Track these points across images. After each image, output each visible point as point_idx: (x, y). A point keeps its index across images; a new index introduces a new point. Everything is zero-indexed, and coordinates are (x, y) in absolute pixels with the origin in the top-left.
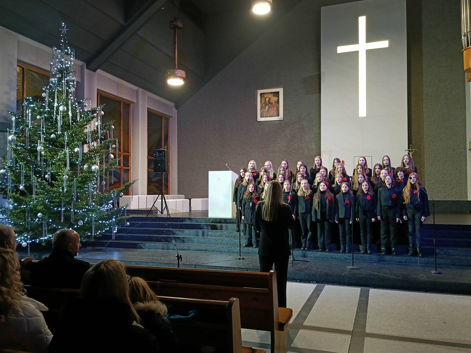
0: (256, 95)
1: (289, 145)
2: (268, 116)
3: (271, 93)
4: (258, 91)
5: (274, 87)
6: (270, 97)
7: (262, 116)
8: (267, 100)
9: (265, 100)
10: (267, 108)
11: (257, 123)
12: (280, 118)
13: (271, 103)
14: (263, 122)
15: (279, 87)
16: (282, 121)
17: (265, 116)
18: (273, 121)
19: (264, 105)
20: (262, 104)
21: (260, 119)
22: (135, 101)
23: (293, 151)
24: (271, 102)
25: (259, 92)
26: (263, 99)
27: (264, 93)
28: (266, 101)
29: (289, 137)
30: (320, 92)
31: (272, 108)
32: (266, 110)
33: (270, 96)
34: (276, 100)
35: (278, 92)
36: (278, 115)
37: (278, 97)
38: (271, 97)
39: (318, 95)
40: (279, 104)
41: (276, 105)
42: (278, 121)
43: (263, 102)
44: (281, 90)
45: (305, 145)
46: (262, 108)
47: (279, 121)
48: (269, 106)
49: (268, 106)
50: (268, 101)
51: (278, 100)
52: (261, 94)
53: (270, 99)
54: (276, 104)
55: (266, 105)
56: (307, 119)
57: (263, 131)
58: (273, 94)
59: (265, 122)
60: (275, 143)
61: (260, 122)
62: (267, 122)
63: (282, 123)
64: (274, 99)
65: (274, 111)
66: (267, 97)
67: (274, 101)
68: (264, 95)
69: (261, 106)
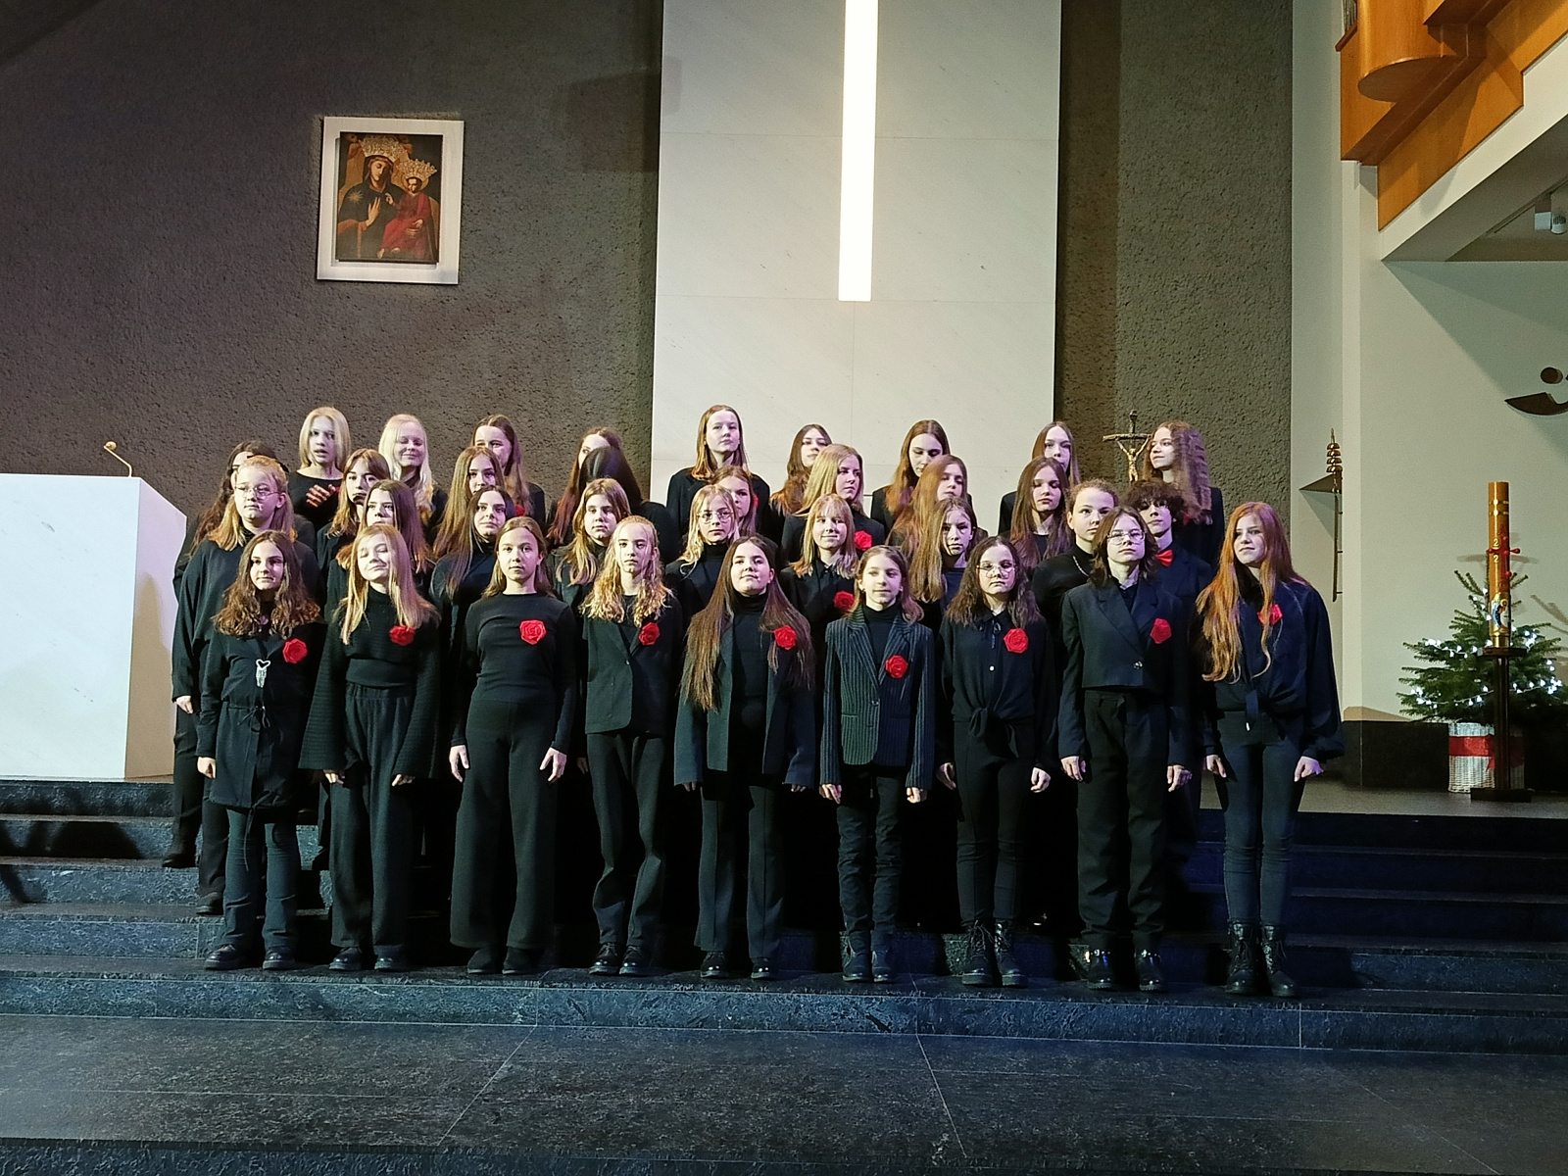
0: (318, 139)
3: (399, 138)
4: (326, 118)
5: (413, 110)
6: (393, 160)
7: (342, 254)
8: (376, 171)
9: (367, 170)
10: (373, 213)
11: (316, 287)
12: (443, 274)
13: (399, 193)
14: (342, 287)
15: (444, 114)
16: (450, 292)
17: (359, 257)
18: (407, 288)
19: (355, 197)
20: (345, 189)
21: (331, 268)
24: (395, 182)
25: (335, 126)
26: (351, 163)
28: (367, 181)
29: (486, 376)
30: (651, 164)
31: (401, 217)
32: (368, 223)
33: (395, 152)
34: (425, 180)
35: (437, 140)
36: (433, 259)
37: (437, 163)
38: (398, 161)
39: (640, 176)
40: (438, 200)
41: (421, 202)
42: (430, 290)
43: (355, 178)
44: (451, 133)
45: (569, 422)
46: (347, 211)
47: (438, 289)
48: (384, 205)
49: (377, 203)
50: (380, 177)
51: (436, 179)
52: (345, 139)
53: (389, 168)
54: (422, 195)
55: (369, 196)
56: (581, 292)
57: (348, 335)
58: (409, 146)
59: (360, 286)
60: (411, 400)
61: (334, 285)
62: (371, 286)
63: (452, 301)
64: (412, 173)
65: (412, 232)
66: (373, 157)
67: (414, 181)
68: (363, 144)
69: (341, 200)
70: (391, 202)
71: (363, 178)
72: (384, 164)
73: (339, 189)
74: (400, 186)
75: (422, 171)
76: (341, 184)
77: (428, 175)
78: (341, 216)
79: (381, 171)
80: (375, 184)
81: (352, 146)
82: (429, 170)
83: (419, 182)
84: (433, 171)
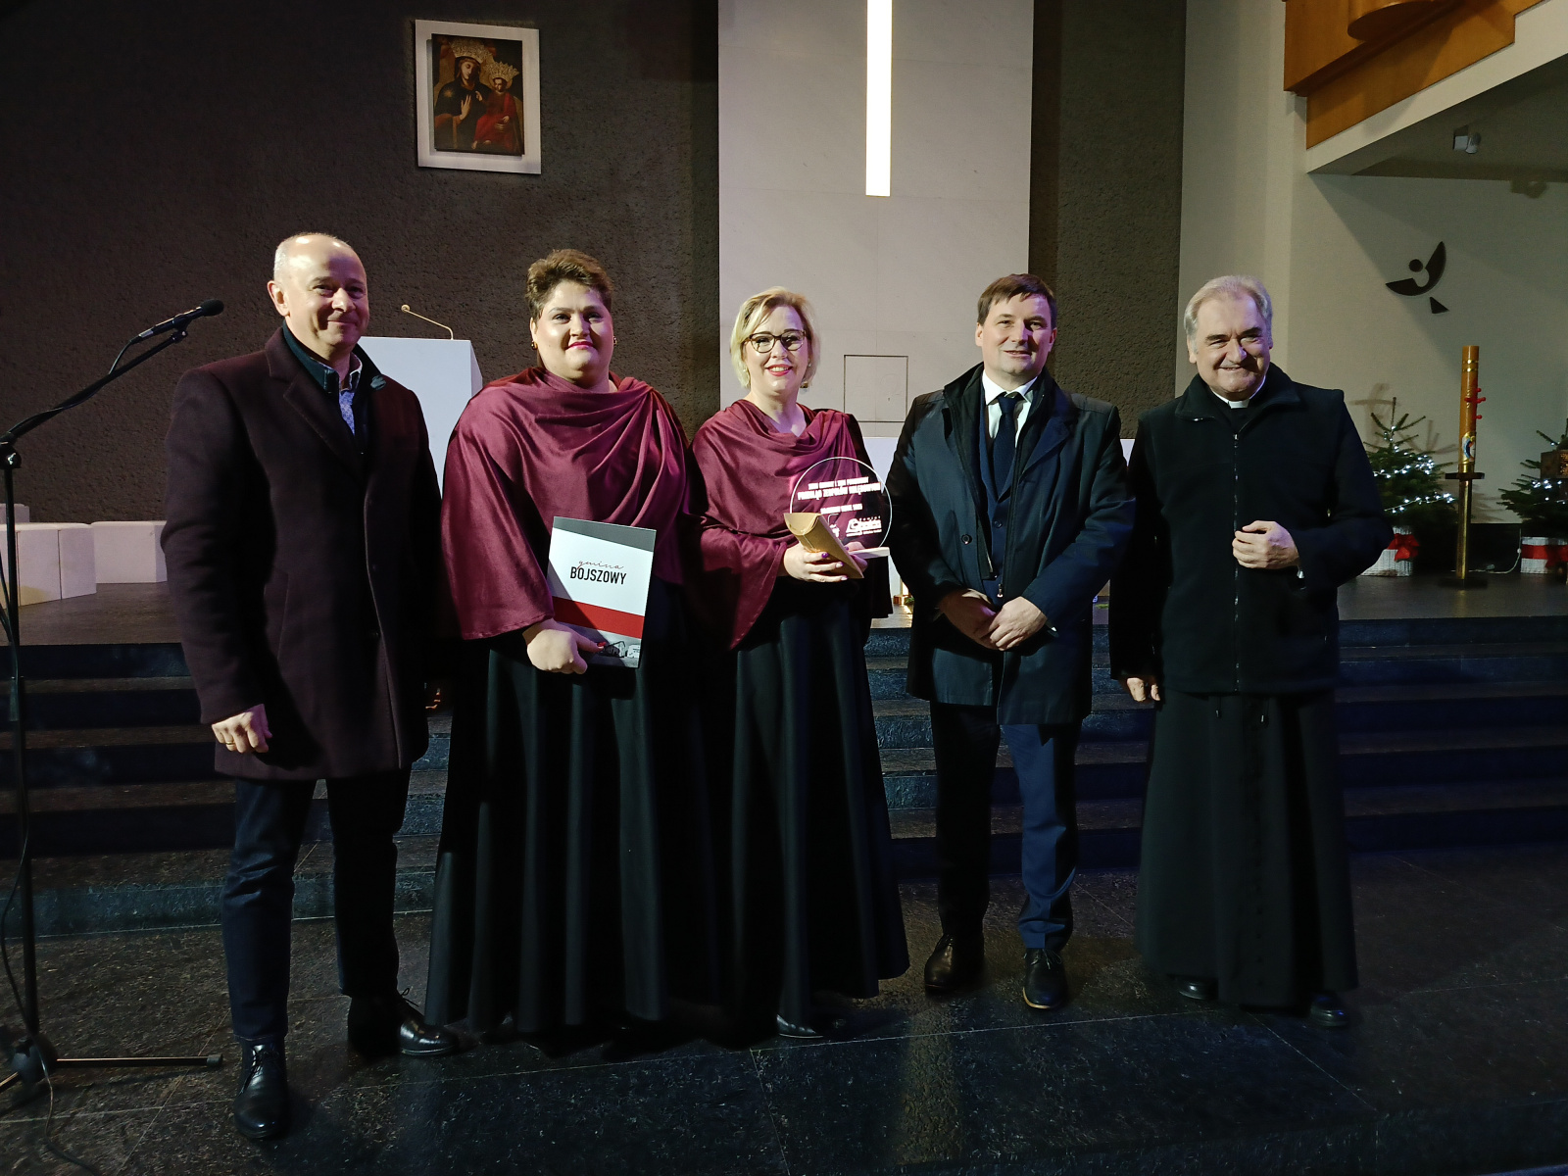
0: (411, 40)
4: (416, 21)
5: (493, 17)
6: (480, 61)
7: (440, 145)
8: (466, 71)
9: (457, 69)
10: (465, 108)
11: (417, 173)
12: (528, 165)
14: (440, 174)
15: (520, 22)
16: (534, 181)
17: (455, 147)
18: (497, 176)
19: (449, 94)
21: (430, 156)
24: (483, 81)
25: (426, 29)
27: (451, 38)
28: (459, 79)
30: (710, 74)
31: (490, 113)
32: (462, 117)
33: (481, 55)
34: (508, 78)
35: (517, 46)
36: (519, 151)
37: (519, 66)
40: (521, 98)
41: (506, 100)
42: (519, 180)
43: (448, 77)
44: (529, 39)
45: (639, 294)
47: (526, 179)
48: (474, 100)
49: (468, 99)
50: (469, 76)
53: (477, 69)
54: (507, 95)
55: (461, 94)
56: (644, 183)
57: (447, 216)
59: (456, 173)
61: (435, 173)
62: (466, 174)
63: (536, 189)
64: (498, 73)
65: (501, 126)
66: (463, 58)
67: (498, 82)
68: (452, 46)
69: (436, 96)
70: (481, 99)
71: (455, 75)
73: (434, 84)
74: (488, 85)
75: (505, 72)
77: (511, 76)
78: (436, 110)
79: (470, 71)
80: (465, 82)
82: (512, 72)
83: (504, 82)
84: (516, 73)
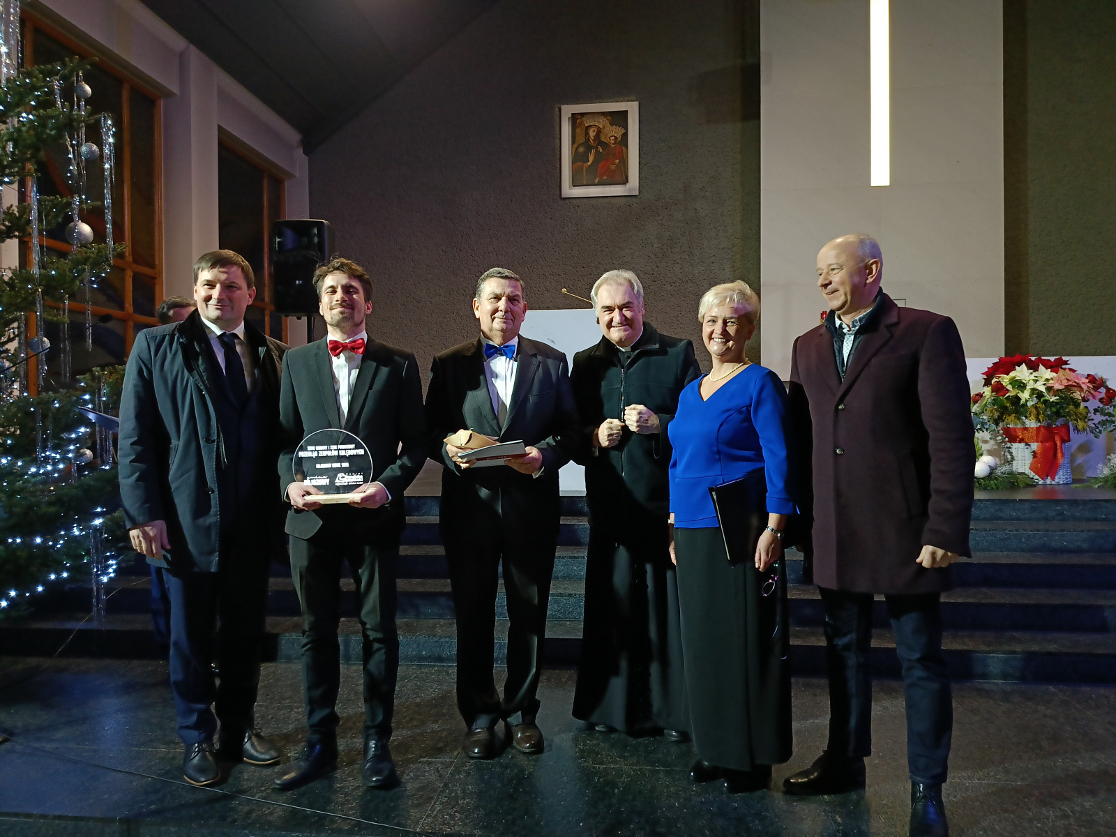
0: (558, 119)
1: (657, 269)
2: (597, 180)
3: (603, 114)
4: (562, 106)
5: (609, 98)
6: (601, 126)
7: (575, 184)
8: (592, 134)
9: (587, 133)
10: (591, 158)
11: (561, 202)
12: (630, 190)
13: (604, 145)
14: (574, 201)
15: (626, 98)
16: (634, 199)
17: (585, 183)
18: (610, 199)
19: (581, 150)
20: (575, 145)
21: (570, 191)
22: (174, 88)
23: (668, 287)
24: (602, 139)
25: (568, 110)
26: (578, 130)
27: (583, 115)
28: (588, 140)
29: (655, 245)
31: (607, 159)
32: (589, 163)
33: (601, 123)
34: (619, 136)
35: (624, 113)
36: (625, 181)
37: (625, 126)
38: (604, 127)
39: (739, 124)
40: (626, 147)
41: (617, 150)
42: (624, 200)
43: (581, 139)
44: (632, 108)
45: (703, 268)
46: (577, 158)
47: (629, 198)
48: (597, 151)
49: (593, 151)
50: (595, 137)
51: (625, 135)
52: (575, 118)
53: (599, 132)
54: (618, 146)
55: (589, 148)
56: (708, 194)
57: (579, 227)
58: (610, 118)
59: (584, 200)
60: (615, 262)
61: (572, 200)
62: (591, 199)
63: (635, 204)
65: (613, 167)
66: (590, 126)
67: (613, 138)
68: (584, 119)
69: (574, 152)
70: (601, 150)
72: (596, 130)
73: (572, 145)
74: (606, 141)
75: (618, 132)
76: (573, 142)
77: (620, 134)
78: (574, 162)
79: (594, 134)
80: (592, 141)
81: (578, 121)
82: (620, 131)
83: (616, 137)
84: (624, 131)
